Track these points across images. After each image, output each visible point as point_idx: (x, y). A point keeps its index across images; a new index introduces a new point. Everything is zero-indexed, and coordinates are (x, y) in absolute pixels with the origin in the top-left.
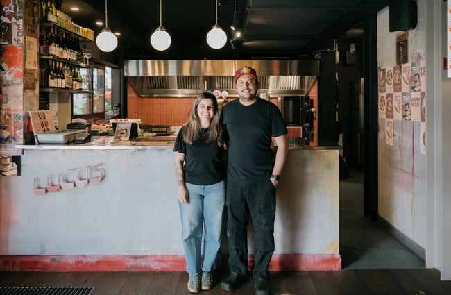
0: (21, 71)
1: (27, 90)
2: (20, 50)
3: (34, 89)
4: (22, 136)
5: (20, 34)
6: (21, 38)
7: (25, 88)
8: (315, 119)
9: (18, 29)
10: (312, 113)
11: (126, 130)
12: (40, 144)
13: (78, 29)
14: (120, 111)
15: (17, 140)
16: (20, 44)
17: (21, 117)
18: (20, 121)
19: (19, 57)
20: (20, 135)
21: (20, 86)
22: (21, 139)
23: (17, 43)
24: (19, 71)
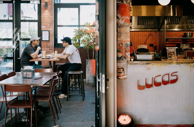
2: (128, 6)
11: (174, 52)
12: (137, 60)
15: (127, 58)
16: (128, 3)
17: (129, 45)
18: (128, 47)
19: (128, 11)
20: (128, 56)
21: (128, 27)
22: (129, 58)
23: (127, 2)
24: (128, 18)
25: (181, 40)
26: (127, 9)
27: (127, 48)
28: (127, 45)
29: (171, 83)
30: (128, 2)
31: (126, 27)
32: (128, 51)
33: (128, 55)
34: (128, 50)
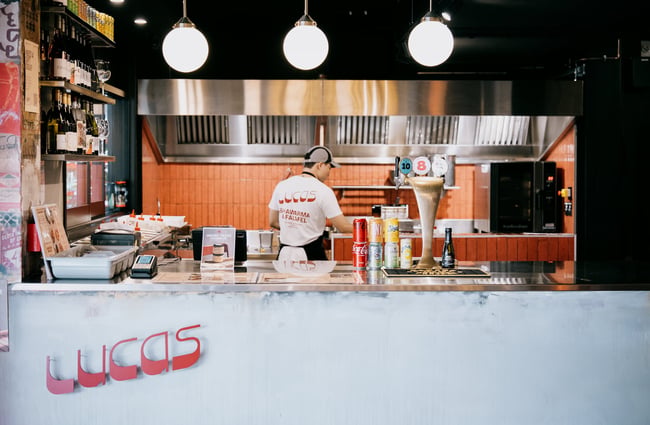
0: (16, 117)
1: (26, 160)
2: (13, 70)
3: (33, 156)
4: (18, 264)
5: (13, 34)
6: (15, 44)
7: (24, 156)
8: (569, 214)
9: (9, 23)
10: (561, 199)
11: (226, 246)
12: (55, 279)
13: (93, 17)
14: (128, 197)
15: (8, 271)
16: (12, 57)
17: (17, 221)
18: (14, 230)
19: (13, 90)
20: (13, 261)
21: (13, 150)
22: (16, 269)
23: (7, 55)
24: (12, 117)
25: (381, 193)
26: (11, 81)
27: (10, 232)
28: (11, 222)
29: (174, 369)
30: (11, 54)
31: (7, 151)
32: (16, 242)
33: (14, 258)
34: (12, 241)
